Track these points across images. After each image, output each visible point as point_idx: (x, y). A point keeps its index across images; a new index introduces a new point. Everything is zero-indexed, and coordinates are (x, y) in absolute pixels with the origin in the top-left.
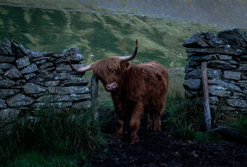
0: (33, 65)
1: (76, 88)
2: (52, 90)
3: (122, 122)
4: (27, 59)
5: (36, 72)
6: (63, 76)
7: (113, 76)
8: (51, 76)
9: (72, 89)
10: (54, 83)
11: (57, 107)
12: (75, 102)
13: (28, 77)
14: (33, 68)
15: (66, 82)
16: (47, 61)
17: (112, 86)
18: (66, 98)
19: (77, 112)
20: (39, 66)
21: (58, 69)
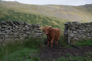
0: (29, 27)
1: (38, 33)
2: (33, 33)
3: (49, 42)
4: (27, 26)
5: (29, 29)
6: (35, 30)
7: (47, 31)
8: (33, 30)
9: (37, 33)
10: (33, 32)
11: (34, 37)
12: (38, 36)
13: (27, 30)
14: (29, 28)
15: (36, 32)
16: (32, 26)
17: (46, 33)
18: (36, 35)
19: (38, 39)
20: (30, 27)
21: (34, 28)
